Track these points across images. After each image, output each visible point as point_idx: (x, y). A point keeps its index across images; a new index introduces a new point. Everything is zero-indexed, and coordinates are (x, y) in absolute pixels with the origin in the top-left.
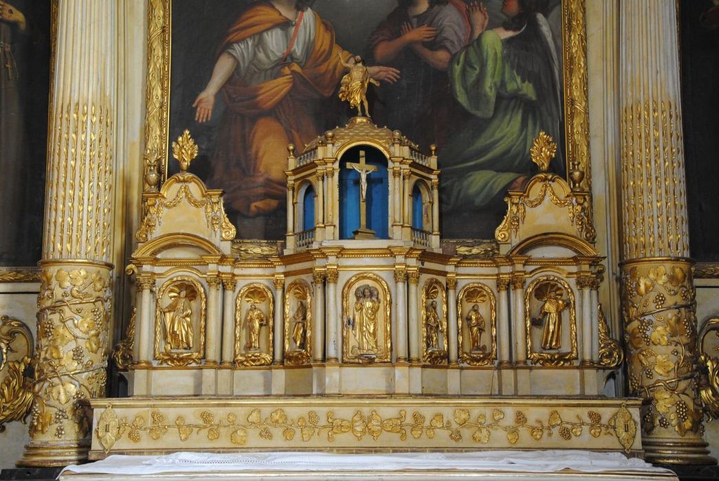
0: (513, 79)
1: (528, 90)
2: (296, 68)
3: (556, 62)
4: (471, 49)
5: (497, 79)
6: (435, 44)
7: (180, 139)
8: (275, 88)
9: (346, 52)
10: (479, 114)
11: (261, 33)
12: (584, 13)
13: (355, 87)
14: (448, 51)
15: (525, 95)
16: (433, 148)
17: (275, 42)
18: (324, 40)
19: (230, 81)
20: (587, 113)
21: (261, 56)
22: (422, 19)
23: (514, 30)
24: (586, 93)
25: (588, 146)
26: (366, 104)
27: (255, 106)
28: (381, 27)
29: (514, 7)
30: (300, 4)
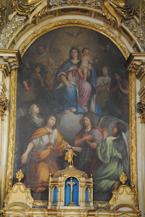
0: (115, 152)
1: (120, 156)
2: (52, 147)
3: (128, 147)
4: (103, 142)
5: (111, 152)
6: (92, 141)
7: (19, 172)
8: (45, 153)
9: (66, 142)
10: (105, 162)
11: (41, 136)
12: (136, 133)
13: (69, 156)
14: (96, 143)
15: (119, 157)
16: (92, 175)
17: (46, 139)
18: (60, 138)
19: (32, 150)
20: (136, 164)
21: (42, 143)
22: (89, 133)
23: (116, 137)
24: (136, 157)
25: (137, 174)
26: (72, 162)
27: (39, 158)
28: (77, 135)
29: (116, 130)
30: (53, 128)
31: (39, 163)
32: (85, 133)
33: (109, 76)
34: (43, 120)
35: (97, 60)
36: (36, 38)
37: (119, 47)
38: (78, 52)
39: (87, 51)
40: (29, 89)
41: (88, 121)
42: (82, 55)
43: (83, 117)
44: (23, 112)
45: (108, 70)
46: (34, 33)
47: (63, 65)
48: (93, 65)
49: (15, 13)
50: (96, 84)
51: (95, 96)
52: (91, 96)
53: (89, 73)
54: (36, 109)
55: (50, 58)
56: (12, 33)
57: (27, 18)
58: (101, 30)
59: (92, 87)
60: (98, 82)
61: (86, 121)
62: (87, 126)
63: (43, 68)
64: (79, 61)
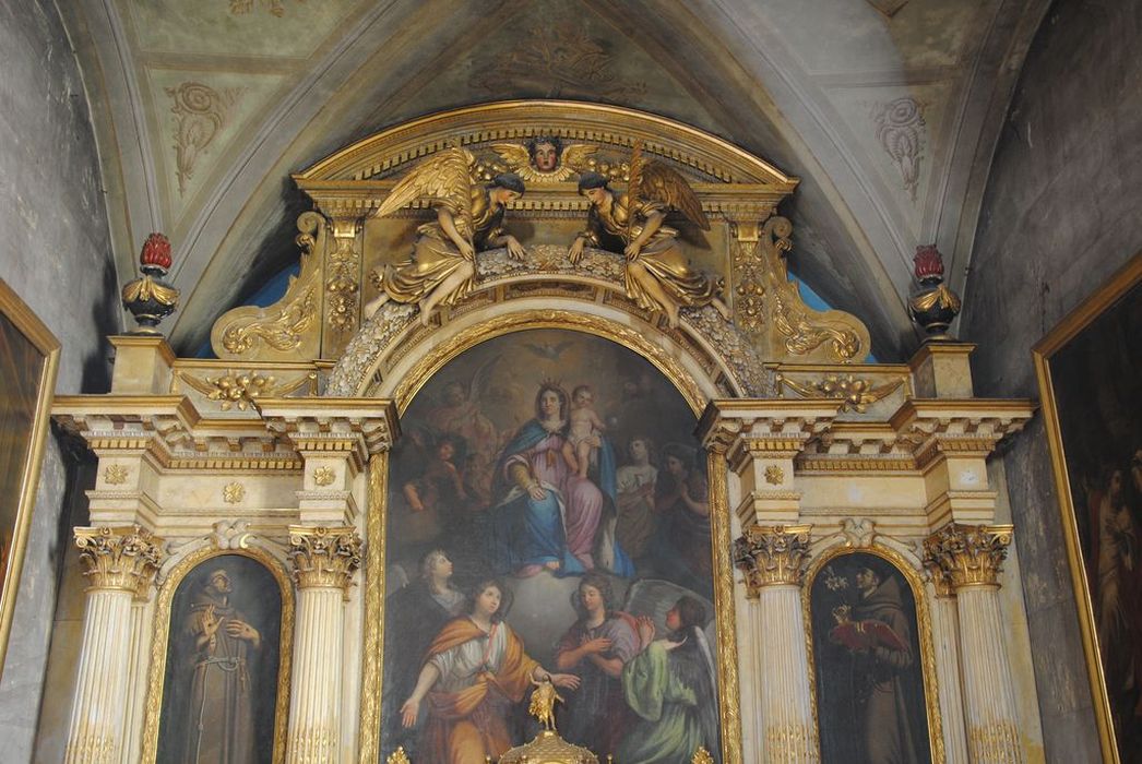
0: (677, 685)
1: (690, 696)
2: (490, 676)
3: (713, 672)
4: (640, 658)
5: (663, 686)
6: (609, 654)
7: (394, 755)
8: (470, 696)
9: (533, 662)
10: (648, 717)
11: (460, 645)
12: (735, 630)
13: (543, 703)
14: (622, 660)
15: (687, 700)
16: (610, 758)
18: (515, 650)
19: (432, 688)
20: (739, 718)
21: (460, 665)
22: (598, 631)
23: (678, 642)
24: (738, 700)
25: (741, 749)
26: (552, 719)
27: (455, 711)
28: (563, 639)
29: (676, 621)
30: (494, 619)
31: (453, 724)
32: (587, 633)
33: (650, 463)
34: (462, 597)
35: (615, 420)
36: (442, 362)
37: (675, 381)
38: (562, 397)
39: (586, 395)
40: (421, 508)
41: (594, 596)
42: (573, 406)
43: (581, 584)
44: (404, 576)
45: (647, 446)
46: (436, 349)
47: (519, 434)
48: (605, 434)
49: (383, 299)
50: (616, 486)
51: (613, 523)
52: (603, 521)
53: (594, 457)
54: (442, 564)
55: (480, 417)
56: (376, 353)
57: (417, 310)
58: (625, 337)
59: (605, 496)
60: (619, 481)
61: (588, 597)
62: (594, 611)
63: (460, 444)
64: (564, 423)
